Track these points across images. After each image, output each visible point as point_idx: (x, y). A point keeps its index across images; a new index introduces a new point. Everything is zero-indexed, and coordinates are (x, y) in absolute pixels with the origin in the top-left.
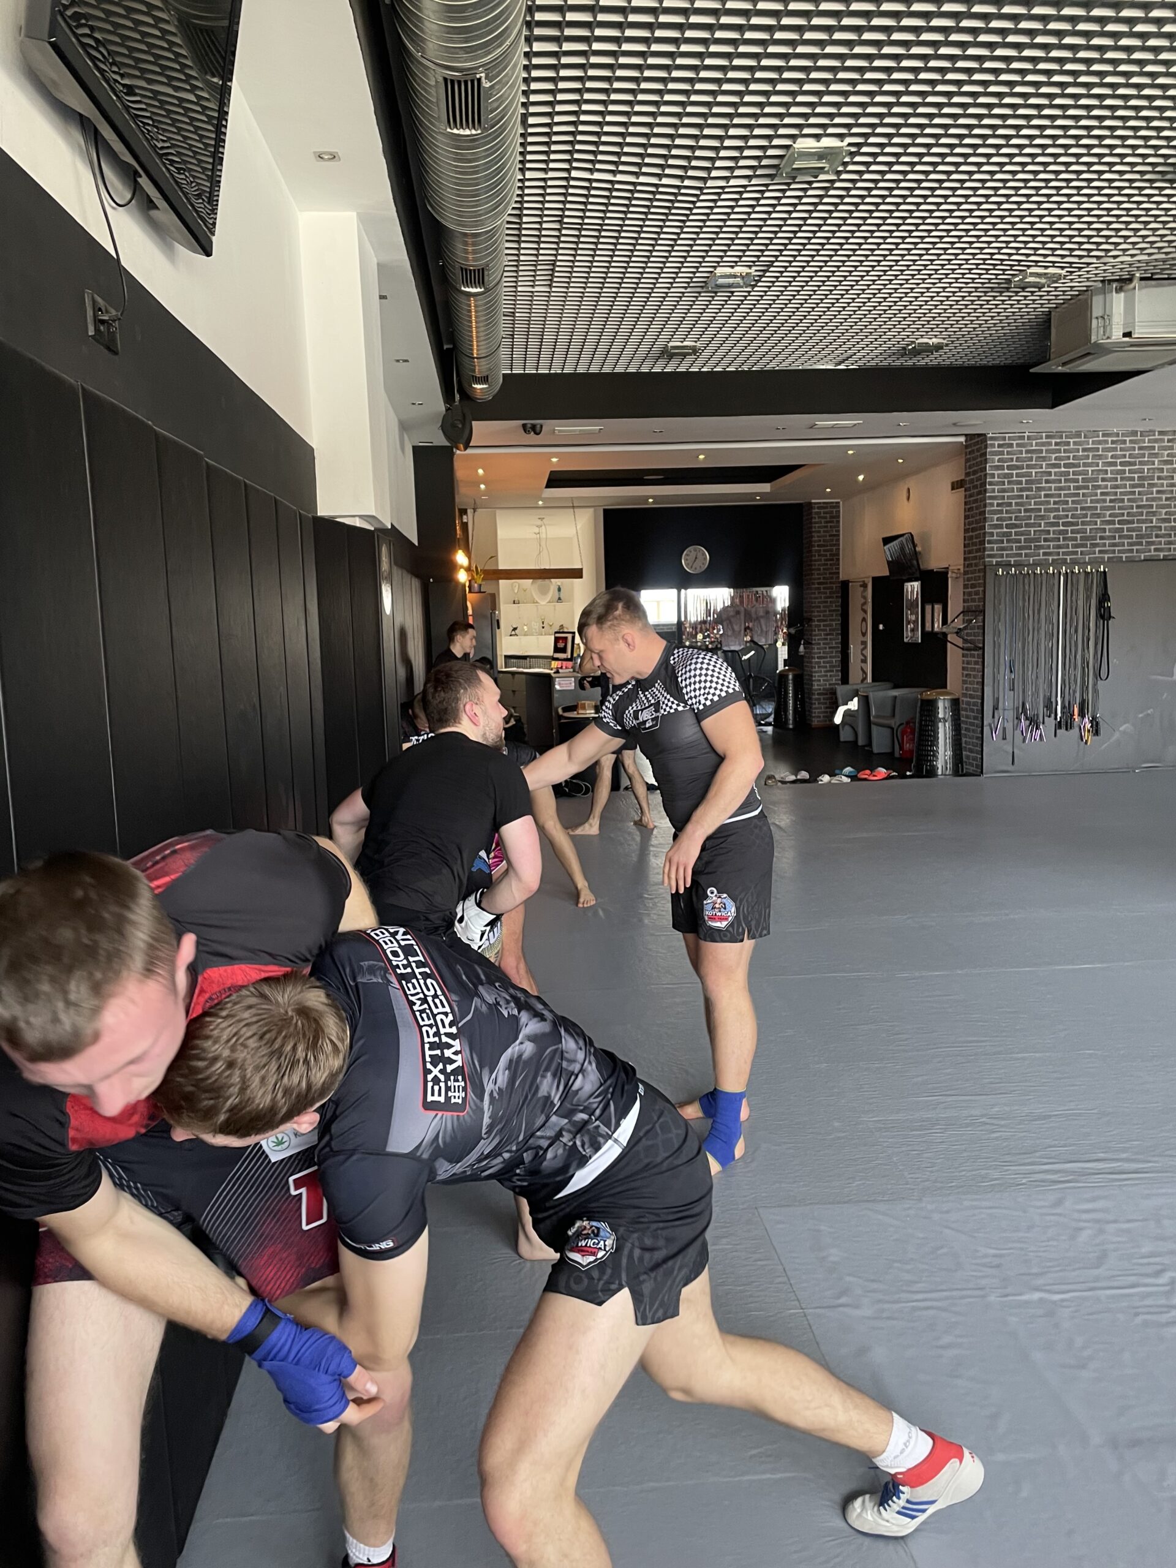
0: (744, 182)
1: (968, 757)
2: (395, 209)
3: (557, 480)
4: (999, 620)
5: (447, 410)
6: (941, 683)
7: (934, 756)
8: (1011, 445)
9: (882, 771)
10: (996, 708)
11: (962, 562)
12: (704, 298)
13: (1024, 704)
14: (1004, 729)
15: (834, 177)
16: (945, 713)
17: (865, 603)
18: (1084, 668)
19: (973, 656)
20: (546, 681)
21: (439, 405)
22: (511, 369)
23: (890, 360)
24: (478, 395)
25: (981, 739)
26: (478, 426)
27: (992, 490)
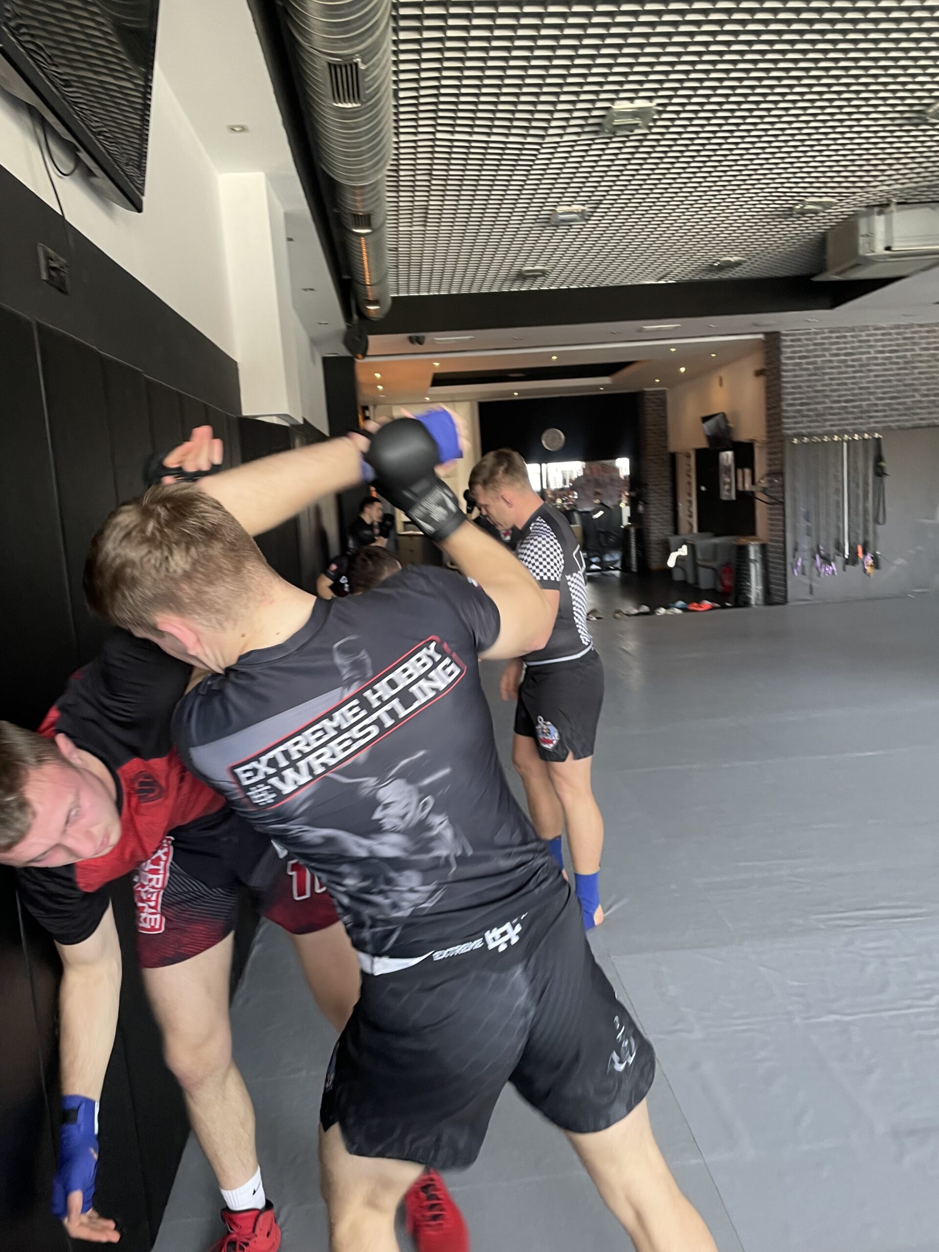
0: (575, 138)
1: (776, 590)
2: (295, 170)
3: (439, 380)
4: (796, 479)
5: (348, 327)
6: (751, 532)
7: (746, 590)
8: (800, 340)
9: (707, 604)
10: (796, 549)
11: (764, 434)
12: (548, 231)
13: (818, 546)
14: (803, 566)
15: (646, 131)
16: (755, 555)
17: (689, 470)
18: (865, 515)
19: (776, 509)
21: (340, 324)
23: (700, 275)
24: (373, 315)
25: (785, 575)
26: (373, 339)
27: (787, 376)
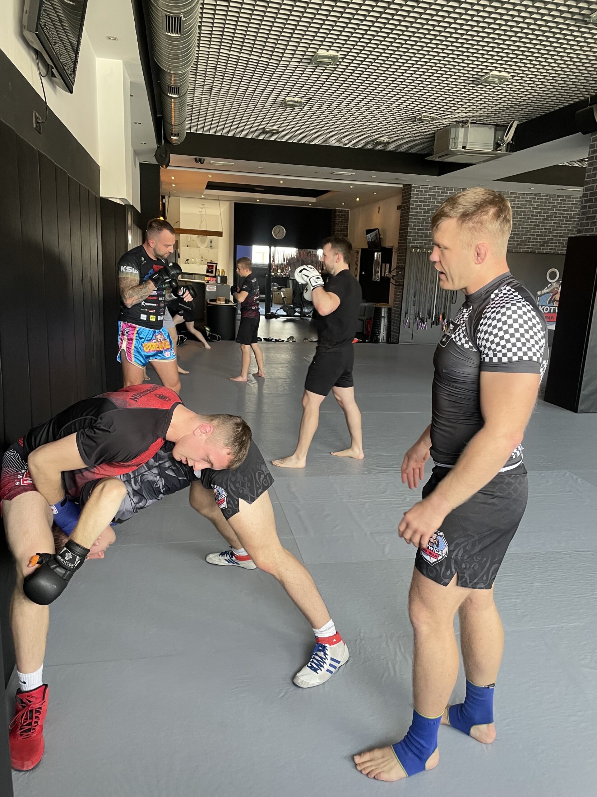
0: (297, 64)
1: (393, 335)
2: (140, 62)
3: (211, 186)
4: (411, 273)
5: (158, 148)
6: (386, 300)
7: (378, 333)
8: (422, 191)
10: (406, 313)
11: (398, 244)
12: (281, 109)
13: (419, 312)
14: (409, 323)
15: (336, 66)
16: (385, 314)
17: (357, 261)
18: (445, 298)
19: (399, 289)
20: (203, 286)
21: (155, 145)
22: (190, 130)
23: (368, 146)
24: (174, 142)
25: (399, 327)
26: (173, 157)
27: (412, 211)
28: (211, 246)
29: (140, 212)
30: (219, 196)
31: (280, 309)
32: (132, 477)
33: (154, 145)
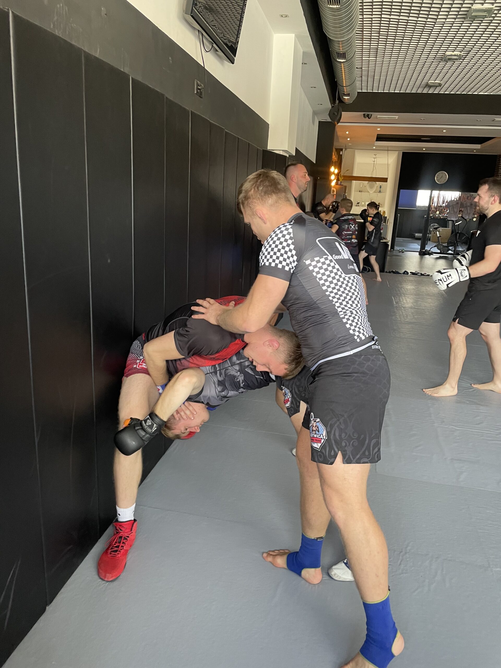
0: (453, 20)
2: (309, 33)
3: (380, 138)
5: (332, 107)
12: (442, 64)
15: (491, 19)
26: (344, 114)
28: (380, 191)
29: (315, 163)
30: (388, 147)
31: (435, 247)
32: (218, 369)
33: (328, 105)
